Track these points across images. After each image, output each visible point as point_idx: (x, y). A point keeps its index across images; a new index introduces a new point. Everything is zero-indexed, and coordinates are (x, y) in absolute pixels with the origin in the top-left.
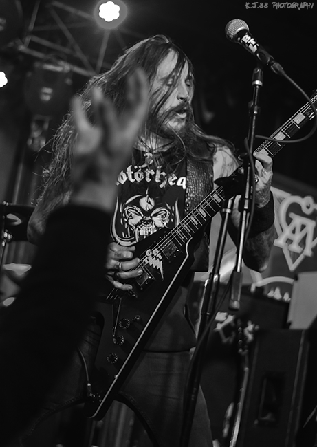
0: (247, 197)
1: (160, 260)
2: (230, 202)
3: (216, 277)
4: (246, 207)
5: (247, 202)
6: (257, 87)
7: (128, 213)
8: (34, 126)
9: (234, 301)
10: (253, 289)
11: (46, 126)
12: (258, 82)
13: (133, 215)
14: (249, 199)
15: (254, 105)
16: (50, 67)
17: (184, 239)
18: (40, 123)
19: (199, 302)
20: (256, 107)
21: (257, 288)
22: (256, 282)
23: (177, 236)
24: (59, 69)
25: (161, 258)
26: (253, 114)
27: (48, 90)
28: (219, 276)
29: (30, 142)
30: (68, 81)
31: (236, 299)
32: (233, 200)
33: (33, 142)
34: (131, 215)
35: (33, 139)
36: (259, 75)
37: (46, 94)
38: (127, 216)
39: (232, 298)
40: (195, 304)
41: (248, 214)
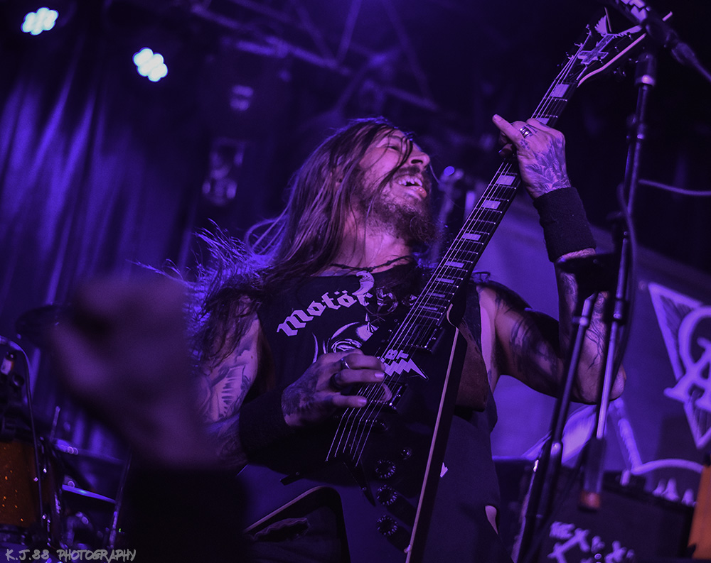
0: (619, 295)
2: (587, 304)
3: (556, 447)
4: (617, 315)
5: (618, 305)
6: (645, 88)
8: (215, 158)
9: (588, 493)
10: (625, 480)
11: (239, 159)
12: (646, 79)
14: (623, 299)
15: (638, 123)
16: (250, 47)
18: (228, 153)
19: (521, 502)
20: (642, 127)
21: (632, 477)
22: (630, 466)
24: (266, 51)
26: (635, 139)
27: (246, 91)
28: (562, 446)
29: (207, 188)
30: (285, 75)
31: (593, 490)
32: (593, 302)
33: (212, 189)
35: (213, 183)
36: (650, 67)
37: (241, 97)
39: (587, 486)
40: (513, 505)
41: (622, 329)
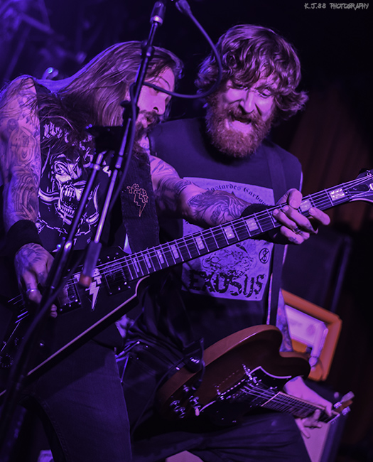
0: (121, 153)
1: (97, 286)
4: (118, 166)
6: (156, 24)
7: (58, 167)
9: (85, 276)
12: (157, 19)
13: (63, 172)
15: (149, 45)
17: (140, 273)
20: (150, 49)
23: (131, 266)
25: (99, 282)
34: (60, 171)
36: (161, 10)
38: (56, 170)
39: (84, 272)
